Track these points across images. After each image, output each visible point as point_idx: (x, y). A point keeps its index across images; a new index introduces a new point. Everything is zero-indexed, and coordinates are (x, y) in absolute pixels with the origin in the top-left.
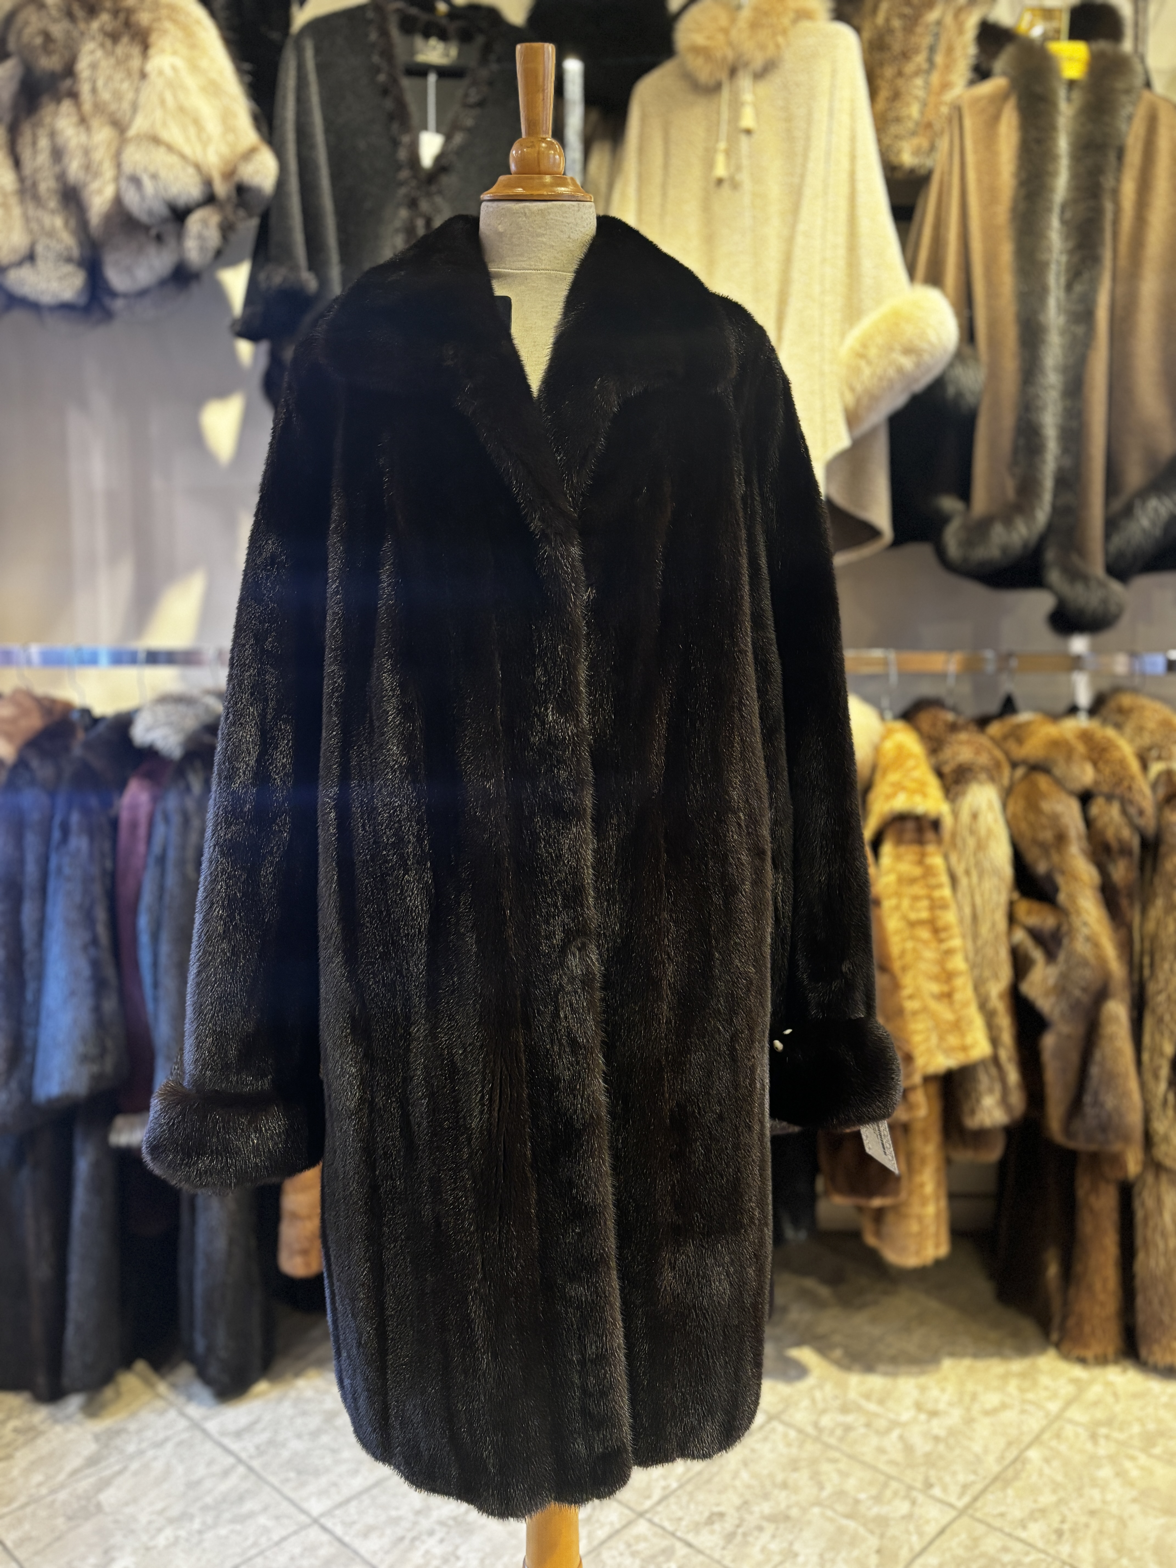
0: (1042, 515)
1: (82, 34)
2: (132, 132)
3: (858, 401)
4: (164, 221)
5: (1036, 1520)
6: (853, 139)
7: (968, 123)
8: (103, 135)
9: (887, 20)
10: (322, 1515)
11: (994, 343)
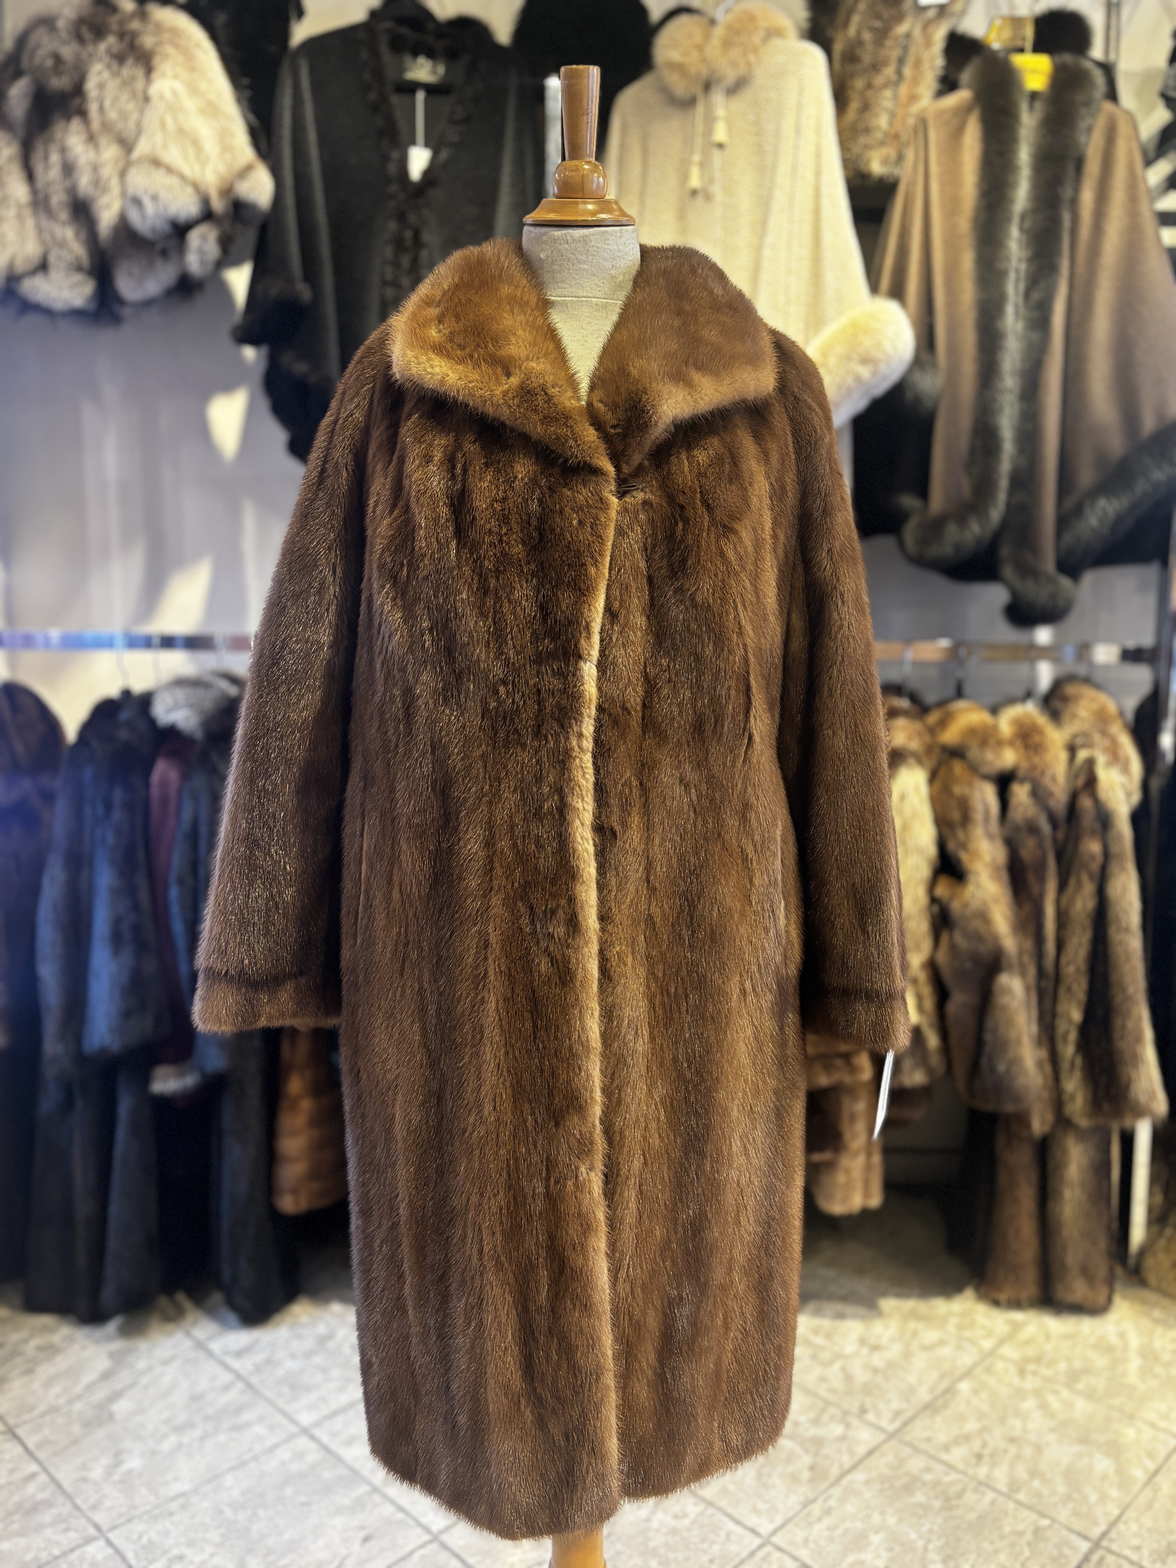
0: (996, 514)
1: (90, 55)
2: (136, 154)
4: (167, 237)
5: (959, 1445)
6: (818, 155)
7: (933, 136)
8: (110, 153)
9: (859, 33)
10: (312, 1426)
11: (953, 349)
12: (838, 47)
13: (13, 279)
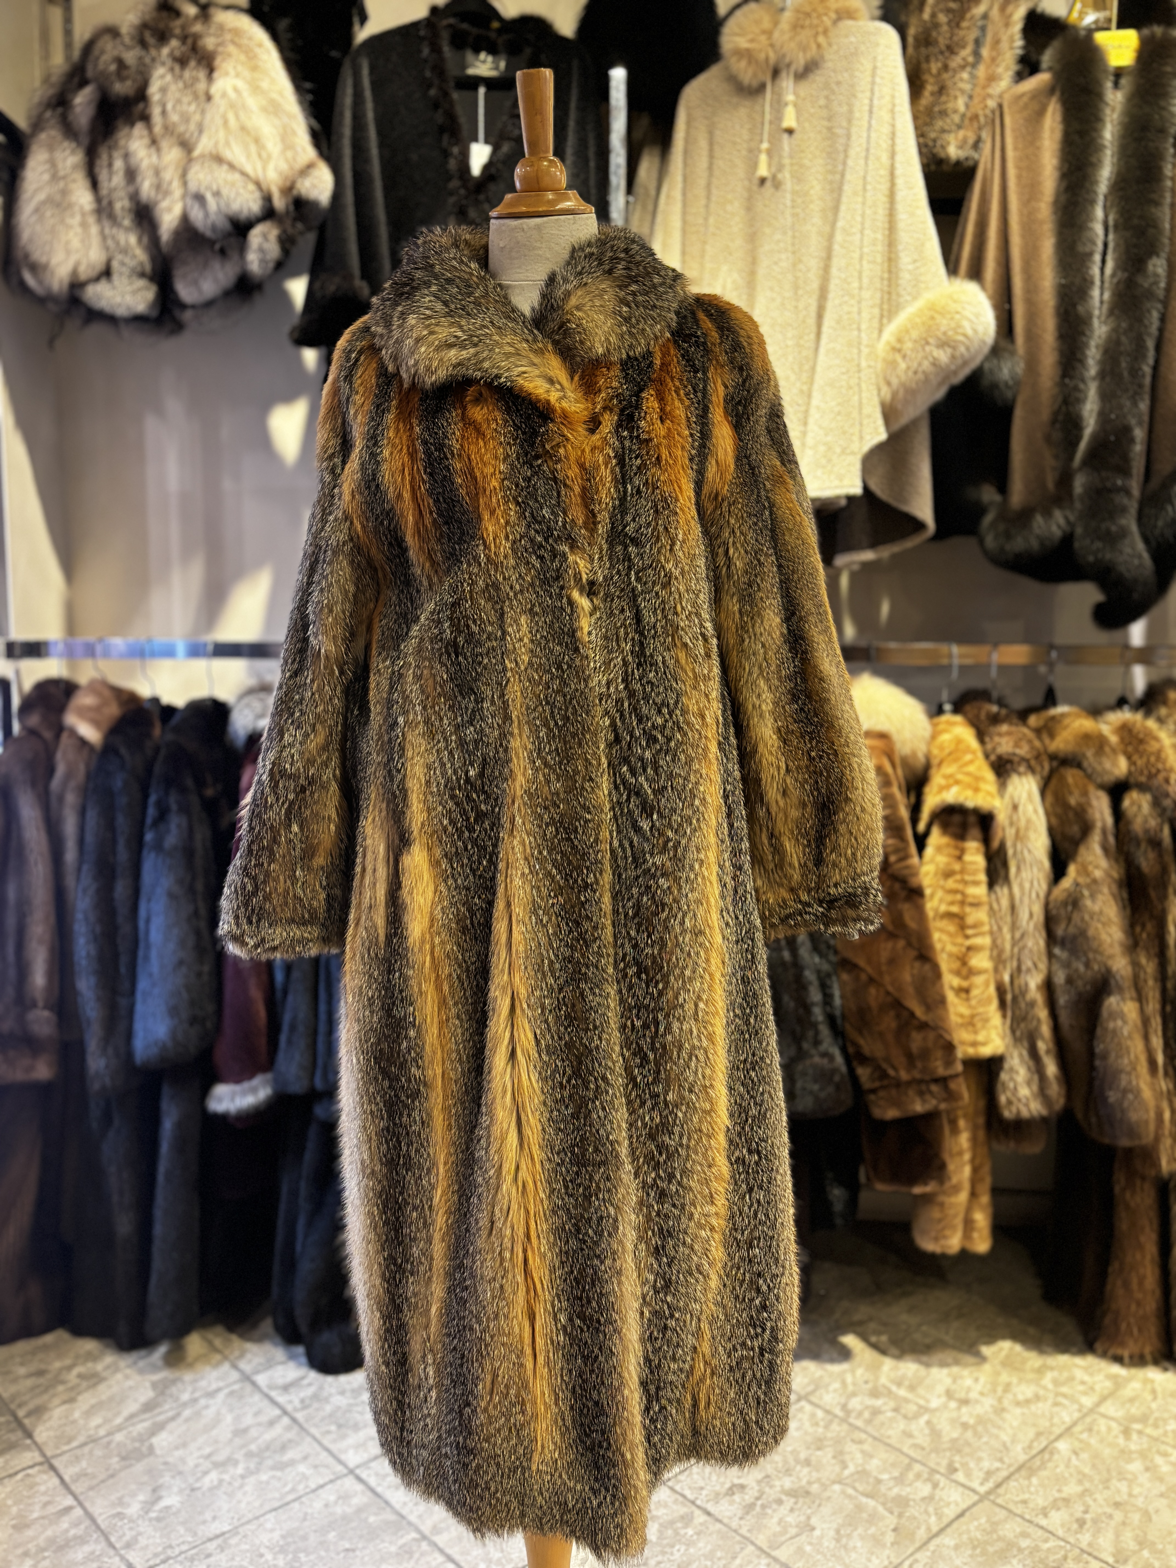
1: (153, 60)
2: (196, 153)
3: (894, 395)
4: (227, 235)
5: (1058, 1509)
7: (1009, 122)
8: (172, 155)
10: (358, 1467)
11: (1032, 337)
12: (912, 31)
13: (76, 286)
